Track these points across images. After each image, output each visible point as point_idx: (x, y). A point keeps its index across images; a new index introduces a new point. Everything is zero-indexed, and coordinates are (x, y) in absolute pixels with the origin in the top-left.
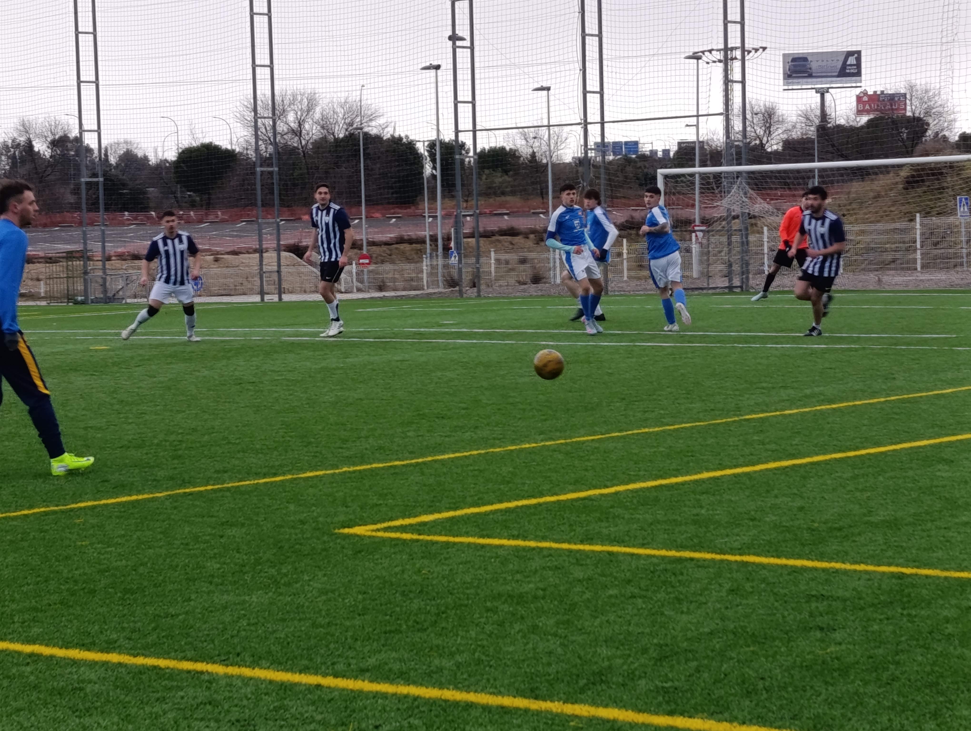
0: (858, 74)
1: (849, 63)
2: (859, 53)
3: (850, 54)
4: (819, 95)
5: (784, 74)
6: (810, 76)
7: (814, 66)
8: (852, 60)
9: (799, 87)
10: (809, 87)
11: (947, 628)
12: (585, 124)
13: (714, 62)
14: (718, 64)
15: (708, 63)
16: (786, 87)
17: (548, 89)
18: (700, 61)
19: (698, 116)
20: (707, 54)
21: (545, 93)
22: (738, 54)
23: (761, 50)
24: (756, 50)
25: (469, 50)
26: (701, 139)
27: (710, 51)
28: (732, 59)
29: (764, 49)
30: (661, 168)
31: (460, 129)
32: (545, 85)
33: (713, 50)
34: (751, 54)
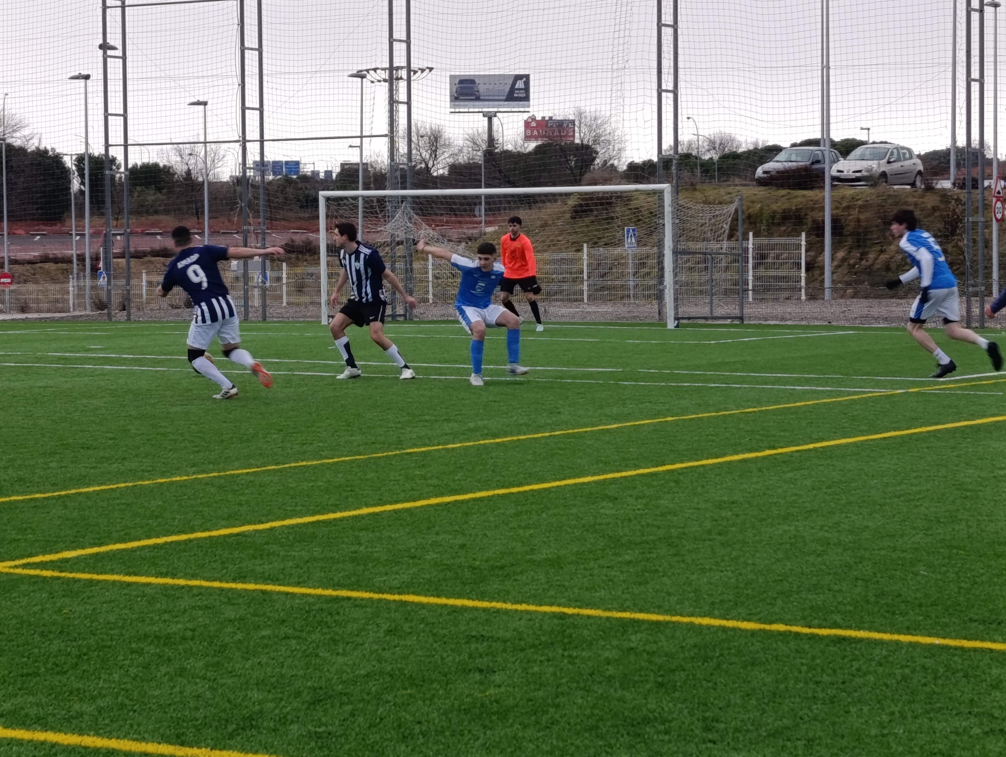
0: (527, 98)
1: (517, 87)
2: (527, 77)
3: (518, 77)
4: (486, 119)
5: (451, 96)
6: (478, 99)
7: (482, 89)
8: (520, 84)
9: (466, 110)
10: (477, 110)
11: (607, 670)
12: (244, 141)
13: (379, 81)
14: (383, 83)
15: (372, 82)
16: (453, 110)
17: (205, 104)
18: (364, 80)
19: (361, 137)
20: (372, 72)
21: (202, 107)
22: (403, 73)
23: (428, 70)
24: (423, 70)
25: (121, 60)
26: (365, 161)
27: (375, 70)
28: (398, 79)
29: (431, 69)
30: (323, 190)
31: (110, 143)
32: (201, 99)
33: (378, 69)
34: (417, 75)
